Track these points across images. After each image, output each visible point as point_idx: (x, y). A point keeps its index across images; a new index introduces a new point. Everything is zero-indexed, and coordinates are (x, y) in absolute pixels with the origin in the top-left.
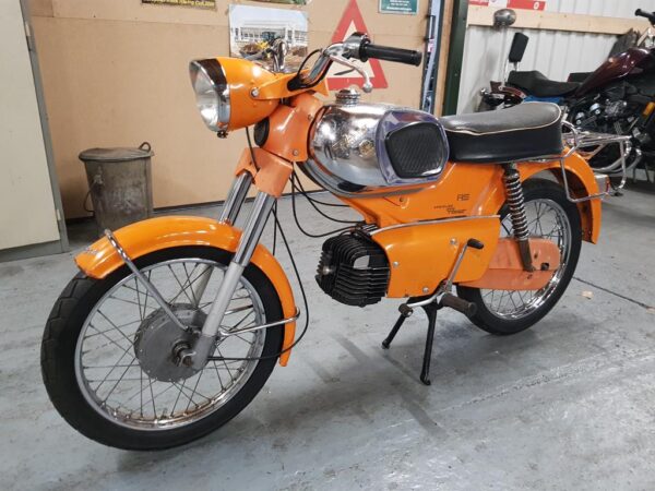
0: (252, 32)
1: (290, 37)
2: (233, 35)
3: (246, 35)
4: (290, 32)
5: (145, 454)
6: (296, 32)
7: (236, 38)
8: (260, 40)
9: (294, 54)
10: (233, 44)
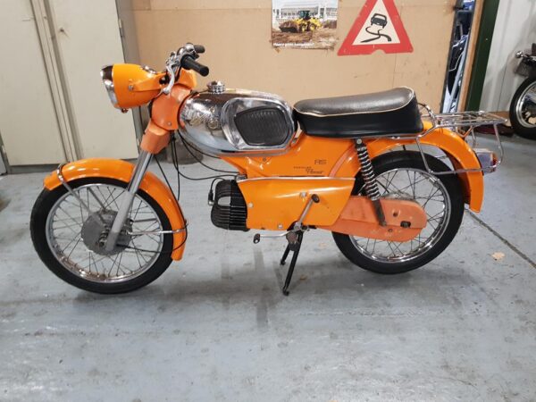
0: (290, 12)
1: (322, 14)
2: (275, 15)
3: (285, 14)
4: (322, 9)
5: (94, 294)
6: (327, 9)
7: (277, 17)
8: (296, 17)
9: (325, 27)
10: (274, 21)
